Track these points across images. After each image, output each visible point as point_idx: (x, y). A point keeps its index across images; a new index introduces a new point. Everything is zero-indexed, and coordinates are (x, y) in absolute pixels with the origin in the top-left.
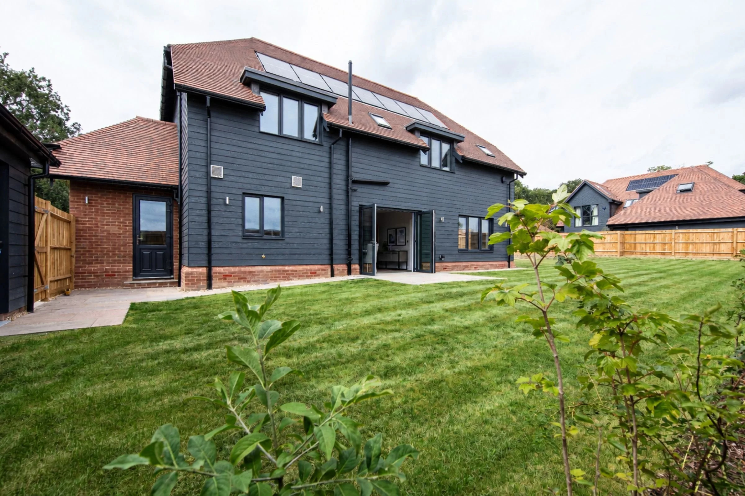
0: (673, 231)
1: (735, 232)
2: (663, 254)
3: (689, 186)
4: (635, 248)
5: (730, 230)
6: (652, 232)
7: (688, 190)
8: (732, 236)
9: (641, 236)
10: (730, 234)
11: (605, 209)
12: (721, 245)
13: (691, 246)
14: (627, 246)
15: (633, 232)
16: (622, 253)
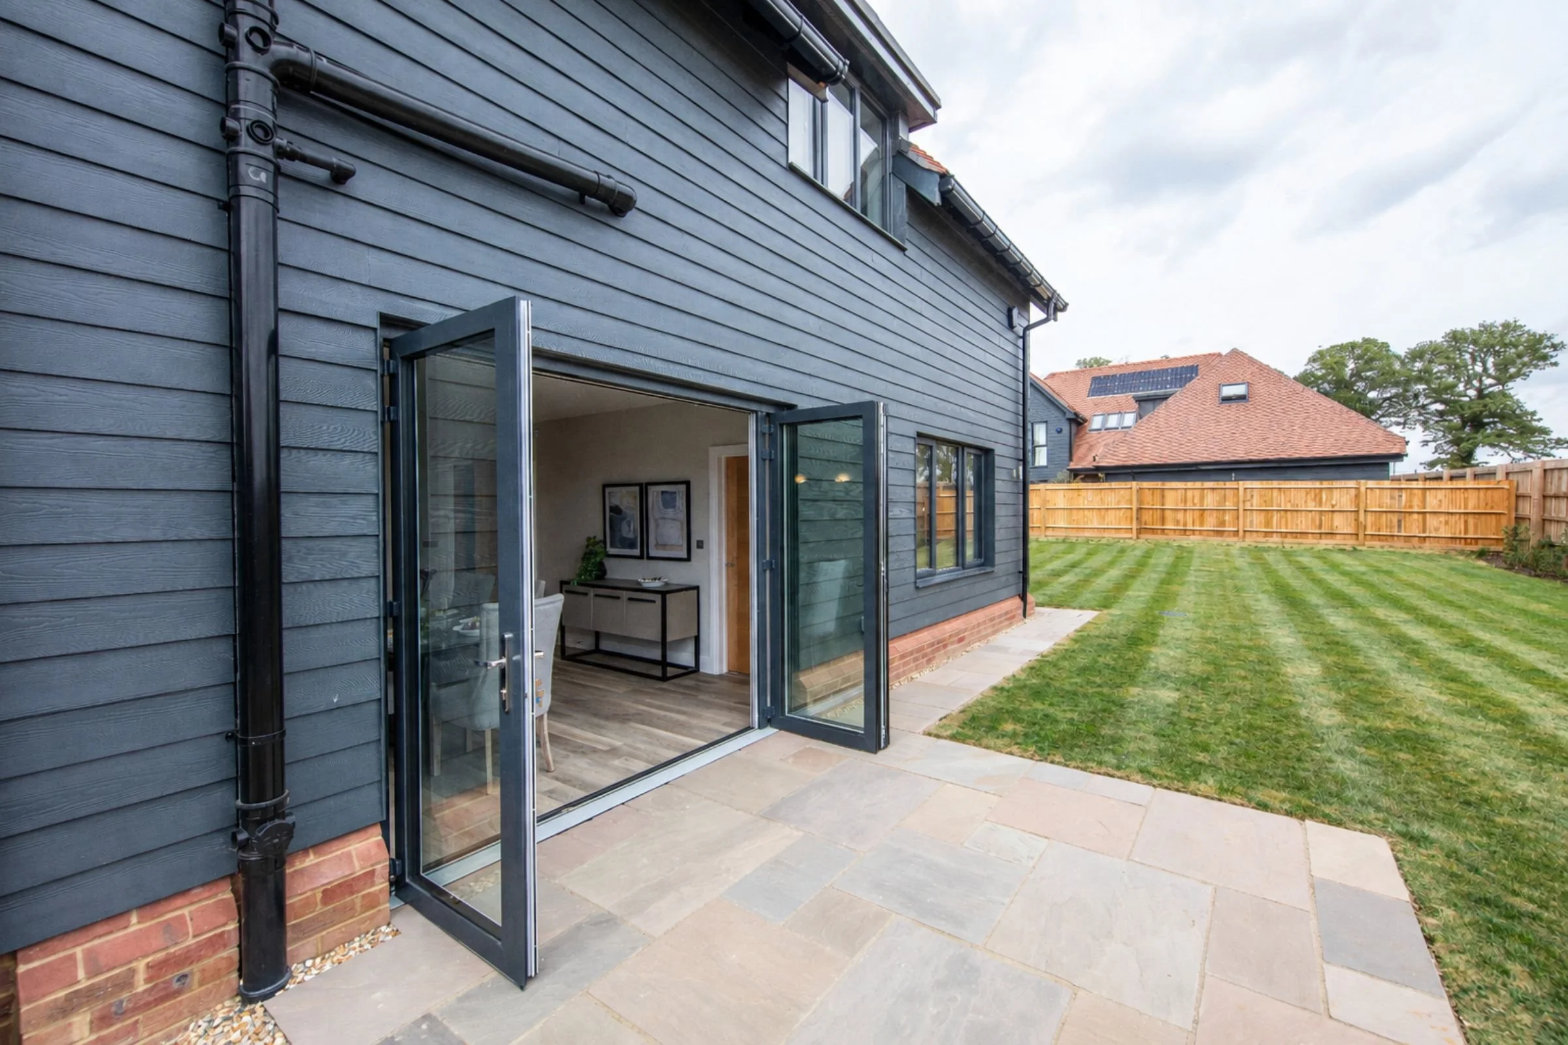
0: (1242, 485)
1: (1363, 489)
2: (1219, 533)
3: (1240, 390)
4: (1163, 521)
5: (1351, 484)
6: (1198, 484)
7: (1242, 398)
8: (1357, 496)
9: (1176, 491)
10: (1353, 492)
11: (1060, 431)
12: (1336, 515)
13: (1275, 518)
14: (1146, 516)
15: (1158, 485)
16: (1140, 531)
